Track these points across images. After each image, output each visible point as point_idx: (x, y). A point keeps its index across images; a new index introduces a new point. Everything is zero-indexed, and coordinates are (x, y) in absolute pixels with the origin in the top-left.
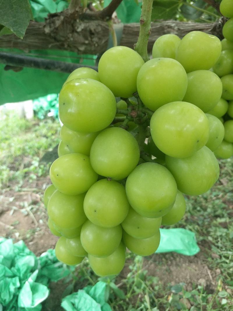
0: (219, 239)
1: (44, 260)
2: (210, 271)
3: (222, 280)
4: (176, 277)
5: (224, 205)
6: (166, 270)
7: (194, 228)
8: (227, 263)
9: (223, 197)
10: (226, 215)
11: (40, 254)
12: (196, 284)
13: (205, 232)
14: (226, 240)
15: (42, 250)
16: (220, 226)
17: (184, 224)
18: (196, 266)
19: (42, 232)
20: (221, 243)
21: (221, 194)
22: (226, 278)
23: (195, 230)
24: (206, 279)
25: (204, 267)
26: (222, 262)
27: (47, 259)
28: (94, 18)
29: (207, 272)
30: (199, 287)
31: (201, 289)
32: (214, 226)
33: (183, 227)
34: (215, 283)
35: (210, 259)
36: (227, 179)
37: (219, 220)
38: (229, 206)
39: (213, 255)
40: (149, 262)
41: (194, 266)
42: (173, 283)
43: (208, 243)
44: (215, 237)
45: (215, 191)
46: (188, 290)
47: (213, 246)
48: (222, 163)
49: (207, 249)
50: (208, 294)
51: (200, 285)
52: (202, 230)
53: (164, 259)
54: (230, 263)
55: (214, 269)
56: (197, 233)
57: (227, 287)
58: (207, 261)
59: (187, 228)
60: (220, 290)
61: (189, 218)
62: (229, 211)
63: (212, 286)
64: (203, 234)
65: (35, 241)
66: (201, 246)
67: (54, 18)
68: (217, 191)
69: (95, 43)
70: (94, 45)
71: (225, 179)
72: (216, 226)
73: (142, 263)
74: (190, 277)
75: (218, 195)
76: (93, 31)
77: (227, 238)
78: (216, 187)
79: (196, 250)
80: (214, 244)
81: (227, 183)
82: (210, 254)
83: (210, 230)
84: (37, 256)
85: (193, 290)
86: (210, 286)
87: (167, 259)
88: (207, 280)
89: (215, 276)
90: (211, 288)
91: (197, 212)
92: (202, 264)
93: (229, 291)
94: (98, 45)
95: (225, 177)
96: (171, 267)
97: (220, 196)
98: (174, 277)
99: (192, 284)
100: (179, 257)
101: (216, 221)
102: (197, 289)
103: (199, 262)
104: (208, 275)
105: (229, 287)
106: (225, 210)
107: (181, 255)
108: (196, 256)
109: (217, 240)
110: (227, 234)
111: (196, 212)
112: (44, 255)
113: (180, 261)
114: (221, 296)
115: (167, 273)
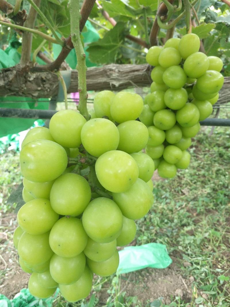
0: (188, 247)
1: (17, 302)
2: (184, 280)
3: (197, 287)
4: (154, 293)
5: (188, 214)
6: (144, 288)
7: (164, 241)
8: (198, 269)
9: (187, 206)
10: (191, 223)
11: (13, 296)
12: (173, 296)
13: (175, 243)
14: (195, 246)
15: (15, 292)
16: (188, 234)
17: (155, 238)
18: (171, 278)
19: (12, 272)
20: (191, 251)
21: (184, 204)
22: (200, 284)
23: (166, 242)
24: (182, 288)
25: (178, 277)
26: (194, 269)
27: (21, 300)
28: (43, 71)
29: (182, 282)
30: (177, 298)
31: (178, 300)
32: (182, 235)
33: (155, 241)
34: (191, 291)
35: (182, 268)
36: (188, 188)
37: (186, 229)
38: (193, 214)
39: (185, 264)
40: (127, 283)
41: (169, 278)
42: (152, 300)
43: (179, 252)
44: (185, 245)
45: (179, 202)
46: (167, 304)
47: (184, 255)
48: (181, 174)
49: (178, 259)
50: (185, 303)
51: (177, 296)
52: (172, 241)
53: (140, 277)
54: (201, 269)
55: (188, 277)
56: (167, 245)
57: (201, 292)
58: (180, 271)
59: (158, 241)
60: (196, 297)
61: (158, 231)
62: (193, 219)
63: (188, 294)
64: (173, 245)
65: (6, 283)
66: (173, 257)
67: (7, 73)
68: (181, 201)
69: (47, 88)
70: (47, 90)
71: (186, 189)
72: (184, 235)
73: (120, 285)
74: (167, 290)
75: (182, 205)
76: (44, 79)
77: (195, 245)
78: (180, 197)
79: (169, 261)
80: (184, 253)
81: (189, 192)
82: (182, 264)
83: (179, 239)
84: (10, 298)
85: (171, 302)
86: (186, 295)
87: (143, 276)
88: (183, 290)
89: (190, 284)
90: (187, 297)
91: (166, 224)
92: (176, 275)
93: (204, 296)
94: (50, 90)
95: (186, 187)
96: (148, 283)
97: (184, 206)
98: (153, 293)
99: (169, 296)
100: (154, 271)
101: (183, 230)
102: (175, 300)
103: (173, 273)
104: (183, 284)
105: (204, 292)
106: (190, 218)
107: (155, 270)
108: (169, 268)
109: (187, 249)
110: (195, 241)
111: (164, 225)
112: (17, 296)
113: (156, 276)
114: (198, 303)
115: (145, 291)
